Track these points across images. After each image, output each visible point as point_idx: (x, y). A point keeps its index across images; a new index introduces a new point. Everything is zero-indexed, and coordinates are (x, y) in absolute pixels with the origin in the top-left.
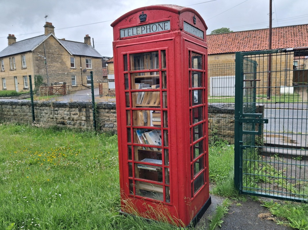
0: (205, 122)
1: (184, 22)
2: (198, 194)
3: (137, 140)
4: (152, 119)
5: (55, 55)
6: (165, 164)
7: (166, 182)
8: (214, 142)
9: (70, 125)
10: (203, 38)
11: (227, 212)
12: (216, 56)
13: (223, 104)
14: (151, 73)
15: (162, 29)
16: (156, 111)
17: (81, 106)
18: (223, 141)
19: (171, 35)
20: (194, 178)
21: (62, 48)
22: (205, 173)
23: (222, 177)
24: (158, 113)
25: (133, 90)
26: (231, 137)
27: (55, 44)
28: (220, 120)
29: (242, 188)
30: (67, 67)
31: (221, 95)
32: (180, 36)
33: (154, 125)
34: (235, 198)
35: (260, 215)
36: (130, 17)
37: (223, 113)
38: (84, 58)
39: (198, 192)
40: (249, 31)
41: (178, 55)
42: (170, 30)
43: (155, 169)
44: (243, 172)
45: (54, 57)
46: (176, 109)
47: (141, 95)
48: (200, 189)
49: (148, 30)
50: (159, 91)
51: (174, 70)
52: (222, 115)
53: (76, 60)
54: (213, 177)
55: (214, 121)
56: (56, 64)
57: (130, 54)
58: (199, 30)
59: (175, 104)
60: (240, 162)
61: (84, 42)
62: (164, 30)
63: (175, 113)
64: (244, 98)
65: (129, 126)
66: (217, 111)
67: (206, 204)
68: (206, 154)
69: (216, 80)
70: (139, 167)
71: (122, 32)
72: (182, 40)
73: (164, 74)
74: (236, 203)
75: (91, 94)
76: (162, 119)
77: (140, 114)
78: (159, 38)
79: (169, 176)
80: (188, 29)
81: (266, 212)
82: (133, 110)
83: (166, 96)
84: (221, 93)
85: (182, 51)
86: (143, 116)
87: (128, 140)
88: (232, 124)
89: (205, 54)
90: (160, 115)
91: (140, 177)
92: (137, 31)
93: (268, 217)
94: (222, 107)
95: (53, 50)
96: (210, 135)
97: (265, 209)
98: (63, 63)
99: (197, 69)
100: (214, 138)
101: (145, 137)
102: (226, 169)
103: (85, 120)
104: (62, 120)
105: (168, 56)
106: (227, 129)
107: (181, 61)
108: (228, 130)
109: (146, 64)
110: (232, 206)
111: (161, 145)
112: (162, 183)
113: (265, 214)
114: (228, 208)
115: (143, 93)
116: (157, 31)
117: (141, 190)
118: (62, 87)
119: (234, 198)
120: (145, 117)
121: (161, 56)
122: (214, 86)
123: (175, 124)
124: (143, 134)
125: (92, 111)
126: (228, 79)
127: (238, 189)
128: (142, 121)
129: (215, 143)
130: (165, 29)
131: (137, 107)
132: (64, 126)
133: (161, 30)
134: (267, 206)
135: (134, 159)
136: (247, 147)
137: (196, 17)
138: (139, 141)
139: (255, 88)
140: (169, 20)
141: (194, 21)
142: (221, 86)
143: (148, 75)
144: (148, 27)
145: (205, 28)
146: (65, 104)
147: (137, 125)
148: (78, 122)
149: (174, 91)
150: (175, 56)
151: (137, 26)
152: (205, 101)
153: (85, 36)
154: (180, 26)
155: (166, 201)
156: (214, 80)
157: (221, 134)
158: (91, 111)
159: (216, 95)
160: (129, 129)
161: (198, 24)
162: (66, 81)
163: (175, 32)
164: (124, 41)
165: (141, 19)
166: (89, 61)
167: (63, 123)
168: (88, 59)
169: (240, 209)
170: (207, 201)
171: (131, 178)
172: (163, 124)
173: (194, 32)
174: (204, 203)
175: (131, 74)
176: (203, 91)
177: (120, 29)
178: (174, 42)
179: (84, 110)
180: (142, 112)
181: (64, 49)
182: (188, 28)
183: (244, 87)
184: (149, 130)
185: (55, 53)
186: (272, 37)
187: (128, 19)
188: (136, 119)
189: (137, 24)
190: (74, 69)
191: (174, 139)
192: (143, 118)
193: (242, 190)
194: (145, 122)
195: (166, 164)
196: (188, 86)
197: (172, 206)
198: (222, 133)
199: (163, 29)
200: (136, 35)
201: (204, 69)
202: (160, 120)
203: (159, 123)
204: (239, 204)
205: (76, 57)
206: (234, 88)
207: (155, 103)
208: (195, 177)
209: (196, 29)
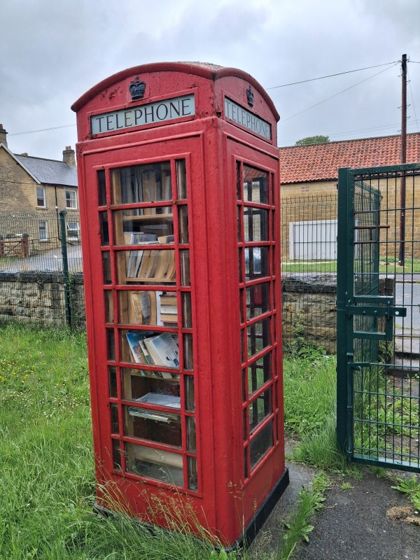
0: (275, 315)
1: (226, 100)
2: (260, 469)
3: (129, 357)
4: (161, 310)
5: (8, 184)
6: (186, 408)
7: (190, 447)
8: (298, 350)
9: (22, 315)
10: (269, 139)
11: (321, 506)
12: (304, 186)
13: (314, 274)
14: (159, 209)
15: (178, 114)
16: (168, 293)
17: (43, 280)
18: (315, 348)
19: (197, 127)
20: (251, 437)
21: (22, 170)
22: (275, 422)
23: (313, 425)
24: (173, 296)
25: (119, 246)
26: (332, 340)
27: (9, 164)
28: (310, 306)
29: (353, 449)
30: (30, 206)
31: (310, 258)
32: (216, 128)
33: (165, 323)
34: (339, 471)
35: (391, 512)
36: (111, 90)
37: (314, 293)
38: (61, 190)
39: (259, 465)
40: (365, 140)
41: (212, 170)
42: (194, 116)
43: (165, 419)
44: (355, 414)
45: (7, 187)
46: (209, 289)
47: (136, 257)
48: (265, 456)
49: (149, 117)
50: (174, 249)
51: (204, 202)
52: (314, 297)
53: (48, 194)
54: (294, 423)
55: (297, 308)
56: (9, 200)
57: (111, 169)
58: (261, 121)
59: (206, 278)
60: (349, 396)
61: (62, 160)
62: (181, 116)
63: (207, 297)
64: (357, 264)
65: (111, 324)
66: (303, 288)
67: (278, 487)
68: (277, 381)
69: (302, 227)
70: (132, 413)
71: (95, 122)
72: (221, 137)
73: (183, 212)
74: (340, 483)
75: (61, 256)
76: (180, 309)
77: (134, 298)
78: (170, 132)
79: (195, 434)
80: (235, 115)
81: (404, 505)
82: (118, 291)
83: (188, 260)
84: (310, 254)
85: (221, 162)
86: (141, 302)
87: (110, 356)
88: (332, 315)
89: (274, 171)
90: (175, 300)
91: (136, 435)
92: (126, 119)
93: (407, 517)
94: (314, 282)
95: (5, 175)
96: (291, 336)
97: (401, 498)
98: (22, 198)
99: (259, 203)
100: (299, 342)
101: (145, 348)
102: (321, 406)
103: (50, 307)
104: (7, 306)
105: (191, 171)
106: (323, 325)
107: (218, 183)
108: (325, 326)
109: (147, 190)
110: (332, 488)
111: (178, 367)
112: (180, 449)
113: (401, 509)
114: (325, 495)
115: (140, 253)
116: (168, 118)
117: (137, 462)
118: (20, 242)
119: (336, 471)
120: (144, 305)
121: (176, 172)
122: (297, 241)
123: (208, 322)
124: (140, 342)
125: (63, 289)
126: (324, 227)
127: (345, 451)
128: (139, 314)
129: (300, 353)
130: (183, 114)
131: (129, 283)
132: (11, 317)
133: (175, 116)
134: (405, 490)
135: (122, 397)
136: (362, 365)
137: (253, 90)
138: (133, 358)
139: (377, 243)
140: (193, 94)
141: (248, 99)
142: (310, 241)
143: (151, 214)
144: (149, 110)
145: (273, 118)
146: (13, 275)
147: (129, 322)
148: (38, 310)
149: (205, 248)
150: (204, 170)
151: (126, 109)
152: (274, 269)
153: (65, 149)
154: (217, 107)
155: (189, 488)
156: (297, 228)
157: (310, 335)
158: (61, 288)
159: (301, 258)
160: (110, 331)
161: (259, 106)
162: (29, 233)
163: (204, 119)
164: (98, 141)
165: (133, 93)
166: (72, 196)
167: (10, 313)
168: (70, 190)
169: (349, 497)
170: (280, 479)
171: (116, 436)
172: (181, 320)
173: (250, 124)
174: (273, 484)
175: (113, 211)
176: (271, 250)
177: (91, 117)
178: (203, 141)
179: (49, 286)
180: (137, 294)
181: (25, 173)
182: (236, 112)
183: (356, 241)
184: (155, 333)
185: (8, 180)
186: (407, 150)
187: (108, 95)
188: (127, 309)
189: (126, 105)
190: (43, 210)
191: (205, 354)
192: (141, 307)
193: (353, 453)
194: (145, 316)
195: (189, 407)
196: (235, 238)
197: (202, 498)
198: (313, 333)
199: (181, 113)
200: (124, 127)
201: (273, 204)
202: (175, 312)
203: (175, 319)
204: (347, 485)
205: (47, 187)
206: (336, 244)
207: (166, 274)
208: (254, 434)
209: (253, 117)
